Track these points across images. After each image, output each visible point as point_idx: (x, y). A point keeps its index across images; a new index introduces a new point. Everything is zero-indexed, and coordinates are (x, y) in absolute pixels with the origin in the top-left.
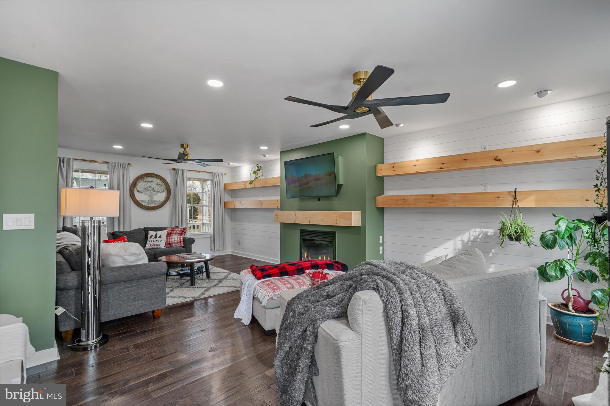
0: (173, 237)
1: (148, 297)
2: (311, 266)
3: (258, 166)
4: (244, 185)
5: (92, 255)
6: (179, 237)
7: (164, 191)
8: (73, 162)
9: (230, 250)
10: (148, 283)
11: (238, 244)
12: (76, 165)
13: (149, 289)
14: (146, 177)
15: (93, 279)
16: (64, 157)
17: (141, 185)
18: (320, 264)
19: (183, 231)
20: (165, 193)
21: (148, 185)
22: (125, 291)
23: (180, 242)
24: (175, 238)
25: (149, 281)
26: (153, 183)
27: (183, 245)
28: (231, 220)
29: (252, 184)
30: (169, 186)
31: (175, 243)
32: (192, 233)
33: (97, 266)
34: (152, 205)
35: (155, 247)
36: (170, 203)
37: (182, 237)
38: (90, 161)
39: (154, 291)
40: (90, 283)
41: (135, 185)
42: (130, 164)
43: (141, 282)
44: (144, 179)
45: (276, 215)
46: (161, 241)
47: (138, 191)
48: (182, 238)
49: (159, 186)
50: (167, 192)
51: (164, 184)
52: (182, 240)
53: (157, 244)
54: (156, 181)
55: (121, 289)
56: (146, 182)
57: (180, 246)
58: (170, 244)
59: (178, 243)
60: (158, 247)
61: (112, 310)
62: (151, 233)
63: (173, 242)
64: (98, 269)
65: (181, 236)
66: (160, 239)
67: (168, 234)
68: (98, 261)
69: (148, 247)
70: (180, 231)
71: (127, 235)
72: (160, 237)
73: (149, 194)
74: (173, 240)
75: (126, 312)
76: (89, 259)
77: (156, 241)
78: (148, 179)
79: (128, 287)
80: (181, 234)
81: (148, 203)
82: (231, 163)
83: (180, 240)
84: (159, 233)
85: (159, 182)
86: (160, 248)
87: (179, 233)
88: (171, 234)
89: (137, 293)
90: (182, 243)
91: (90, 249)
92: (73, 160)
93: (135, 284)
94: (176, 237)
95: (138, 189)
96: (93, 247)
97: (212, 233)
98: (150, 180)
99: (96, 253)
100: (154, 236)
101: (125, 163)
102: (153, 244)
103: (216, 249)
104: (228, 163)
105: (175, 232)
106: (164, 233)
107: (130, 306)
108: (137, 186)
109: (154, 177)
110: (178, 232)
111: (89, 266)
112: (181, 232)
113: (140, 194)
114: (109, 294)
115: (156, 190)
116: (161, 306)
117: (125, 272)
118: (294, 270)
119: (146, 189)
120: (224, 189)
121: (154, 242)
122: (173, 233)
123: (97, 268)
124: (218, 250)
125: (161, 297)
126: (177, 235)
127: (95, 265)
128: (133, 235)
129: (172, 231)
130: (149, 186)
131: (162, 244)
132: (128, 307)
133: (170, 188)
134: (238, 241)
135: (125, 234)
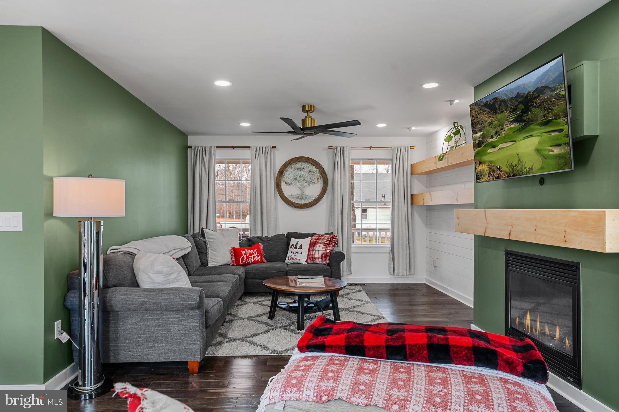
0: (317, 248)
1: (176, 339)
2: (428, 344)
3: (456, 125)
4: (435, 163)
5: (88, 270)
6: (324, 249)
7: (318, 181)
8: (214, 150)
9: (425, 277)
10: (176, 318)
11: (434, 267)
12: (218, 154)
13: (178, 328)
14: (295, 162)
15: (89, 301)
16: (206, 145)
17: (289, 174)
18: (453, 346)
19: (330, 241)
20: (321, 183)
21: (298, 173)
22: (145, 325)
23: (325, 257)
24: (319, 251)
25: (177, 316)
26: (305, 170)
27: (328, 261)
28: (426, 225)
29: (441, 160)
30: (325, 174)
31: (318, 258)
32: (361, 244)
33: (95, 284)
34: (304, 202)
35: (295, 261)
36: (327, 198)
37: (330, 248)
38: (233, 148)
39: (184, 332)
40: (87, 307)
41: (282, 174)
42: (274, 147)
43: (165, 315)
44: (293, 166)
45: (458, 218)
46: (301, 253)
47: (286, 183)
48: (328, 251)
49: (312, 173)
50: (322, 183)
51: (318, 171)
52: (328, 254)
53: (296, 257)
54: (307, 167)
55: (141, 321)
56: (295, 169)
57: (324, 262)
58: (312, 258)
59: (322, 258)
60: (298, 261)
61: (130, 349)
62: (293, 241)
63: (316, 256)
64: (96, 289)
65: (327, 247)
66: (300, 251)
67: (311, 244)
68: (96, 278)
69: (288, 261)
70: (327, 240)
71: (264, 242)
72: (301, 247)
73: (300, 186)
74: (317, 253)
75: (147, 355)
76: (84, 274)
77: (296, 253)
78: (297, 165)
79: (149, 320)
80: (328, 244)
81: (298, 198)
82: (413, 128)
83: (326, 253)
84: (301, 241)
85: (313, 168)
86: (300, 264)
87: (325, 244)
88: (315, 243)
89: (161, 330)
90: (328, 258)
91: (86, 261)
92: (214, 148)
93: (157, 317)
94: (321, 248)
95: (286, 180)
96: (89, 259)
97: (390, 245)
98: (300, 167)
99: (93, 268)
100: (294, 246)
101: (268, 147)
102: (292, 257)
103: (396, 272)
104: (408, 128)
105: (320, 241)
106: (305, 243)
107: (152, 347)
108: (284, 176)
109: (304, 162)
110: (324, 241)
111: (85, 284)
112: (327, 242)
113: (288, 187)
114: (126, 325)
115: (309, 181)
116: (195, 357)
117: (139, 298)
118: (379, 347)
119: (296, 179)
120: (412, 174)
121: (294, 254)
122: (318, 243)
123: (95, 287)
124: (401, 274)
125: (194, 343)
126: (322, 245)
127: (92, 284)
128: (271, 242)
129: (317, 239)
130: (299, 175)
131: (303, 259)
132: (149, 349)
133: (327, 177)
134: (434, 262)
135: (262, 240)
